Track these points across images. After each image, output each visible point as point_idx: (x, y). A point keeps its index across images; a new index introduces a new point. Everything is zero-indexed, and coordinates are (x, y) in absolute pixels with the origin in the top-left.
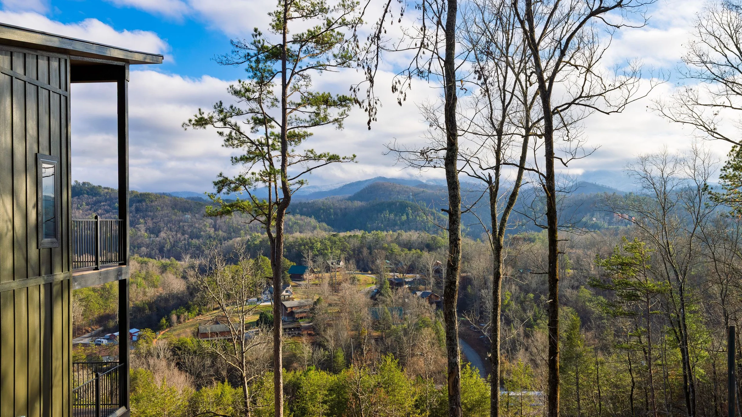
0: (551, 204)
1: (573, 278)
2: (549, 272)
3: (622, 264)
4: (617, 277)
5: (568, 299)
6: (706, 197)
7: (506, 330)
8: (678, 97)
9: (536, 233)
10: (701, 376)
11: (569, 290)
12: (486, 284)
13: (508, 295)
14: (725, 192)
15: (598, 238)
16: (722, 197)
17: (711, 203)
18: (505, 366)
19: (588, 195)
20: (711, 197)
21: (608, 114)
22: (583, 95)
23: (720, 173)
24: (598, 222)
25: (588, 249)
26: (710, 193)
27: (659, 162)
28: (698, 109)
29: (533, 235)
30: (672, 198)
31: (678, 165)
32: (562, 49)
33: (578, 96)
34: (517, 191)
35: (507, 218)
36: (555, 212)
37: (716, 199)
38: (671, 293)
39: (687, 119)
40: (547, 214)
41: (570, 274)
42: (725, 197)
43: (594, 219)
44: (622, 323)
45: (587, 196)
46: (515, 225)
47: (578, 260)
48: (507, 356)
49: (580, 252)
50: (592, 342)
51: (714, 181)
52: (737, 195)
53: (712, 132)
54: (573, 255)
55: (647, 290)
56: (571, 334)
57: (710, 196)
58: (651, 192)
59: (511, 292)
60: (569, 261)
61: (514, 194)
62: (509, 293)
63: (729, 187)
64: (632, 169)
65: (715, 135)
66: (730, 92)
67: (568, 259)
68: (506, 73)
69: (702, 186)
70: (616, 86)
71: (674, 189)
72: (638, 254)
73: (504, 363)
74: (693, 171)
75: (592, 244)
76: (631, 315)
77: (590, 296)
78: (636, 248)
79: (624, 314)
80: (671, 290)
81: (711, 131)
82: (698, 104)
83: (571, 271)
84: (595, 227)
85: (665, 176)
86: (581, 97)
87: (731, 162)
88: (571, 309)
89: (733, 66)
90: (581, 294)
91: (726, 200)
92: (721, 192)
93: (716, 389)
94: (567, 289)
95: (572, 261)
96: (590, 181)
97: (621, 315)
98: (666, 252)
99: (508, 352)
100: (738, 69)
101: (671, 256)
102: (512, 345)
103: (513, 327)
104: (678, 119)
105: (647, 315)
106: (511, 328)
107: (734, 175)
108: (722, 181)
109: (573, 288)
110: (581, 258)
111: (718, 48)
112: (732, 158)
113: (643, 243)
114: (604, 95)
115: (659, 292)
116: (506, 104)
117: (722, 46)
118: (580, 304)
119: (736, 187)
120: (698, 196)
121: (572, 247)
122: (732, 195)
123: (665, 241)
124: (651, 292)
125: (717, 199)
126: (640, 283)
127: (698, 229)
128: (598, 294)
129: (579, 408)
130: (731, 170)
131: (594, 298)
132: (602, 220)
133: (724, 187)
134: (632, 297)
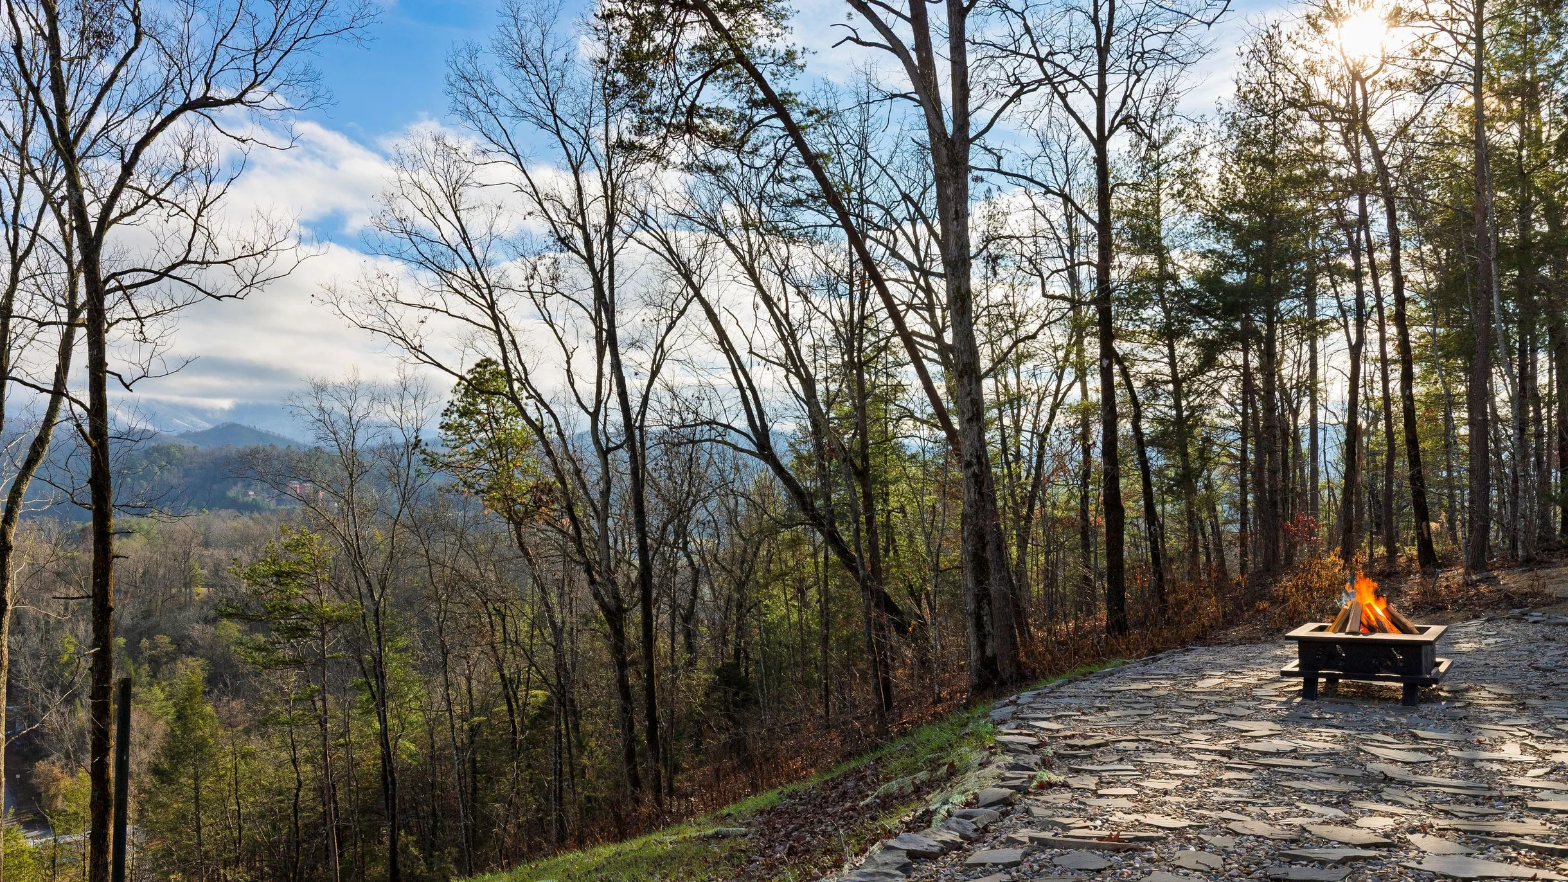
0: (99, 462)
1: (206, 603)
2: (95, 595)
3: (278, 574)
4: (273, 596)
5: (195, 644)
6: (418, 457)
7: (63, 714)
8: (365, 285)
9: (134, 519)
10: (411, 756)
11: (197, 627)
12: (19, 624)
13: (69, 643)
14: (447, 451)
15: (256, 530)
16: (441, 459)
17: (425, 469)
18: (62, 786)
19: (241, 447)
20: (425, 459)
21: (219, 298)
22: (192, 257)
23: (441, 419)
24: (259, 498)
25: (237, 548)
26: (423, 452)
27: (345, 395)
28: (396, 310)
29: (127, 522)
30: (367, 460)
31: (376, 402)
32: (126, 160)
33: (181, 258)
34: (47, 435)
35: (25, 489)
36: (107, 478)
37: (432, 461)
38: (364, 621)
39: (378, 325)
40: (90, 482)
41: (201, 596)
42: (447, 460)
43: (251, 493)
44: (282, 679)
45: (238, 451)
46: (47, 503)
47: (217, 569)
48: (67, 765)
49: (220, 554)
50: (240, 718)
51: (432, 431)
52: (464, 458)
53: (417, 350)
54: (207, 560)
55: (322, 618)
56: (184, 708)
57: (423, 456)
58: (330, 447)
59: (76, 636)
60: (200, 571)
61: (41, 441)
62: (73, 640)
63: (453, 444)
64: (298, 404)
65: (421, 356)
66: (446, 288)
67: (197, 566)
68: (21, 189)
69: (413, 440)
70: (257, 250)
71: (369, 443)
72: (308, 556)
73: (58, 780)
74: (399, 414)
75: (246, 539)
76: (298, 663)
77: (237, 634)
78: (304, 544)
79: (284, 663)
80: (364, 616)
81: (415, 348)
82: (397, 301)
83: (203, 591)
84: (253, 507)
85: (355, 418)
86: (185, 261)
87: (456, 403)
88: (201, 661)
89: (449, 246)
90: (222, 632)
91: (447, 465)
92: (442, 451)
93: (434, 774)
94: (195, 625)
95: (205, 572)
96: (246, 422)
97: (277, 664)
98: (355, 553)
99: (68, 757)
100: (456, 251)
101: (361, 558)
102: (78, 741)
103: (79, 706)
104: (364, 324)
105: (321, 661)
106: (76, 709)
107: (461, 425)
108: (442, 431)
109: (206, 621)
110: (223, 565)
111: (426, 211)
112: (459, 396)
113: (316, 537)
114: (234, 263)
115: (340, 620)
116: (20, 253)
117: (434, 209)
118: (220, 650)
119: (463, 444)
120: (405, 456)
121: (206, 544)
122: (458, 457)
123: (353, 533)
124: (328, 621)
125: (433, 463)
126: (311, 607)
127: (406, 510)
128: (252, 631)
129: (200, 844)
130: (456, 415)
131: (245, 639)
132: (266, 495)
133: (445, 443)
134: (298, 631)
